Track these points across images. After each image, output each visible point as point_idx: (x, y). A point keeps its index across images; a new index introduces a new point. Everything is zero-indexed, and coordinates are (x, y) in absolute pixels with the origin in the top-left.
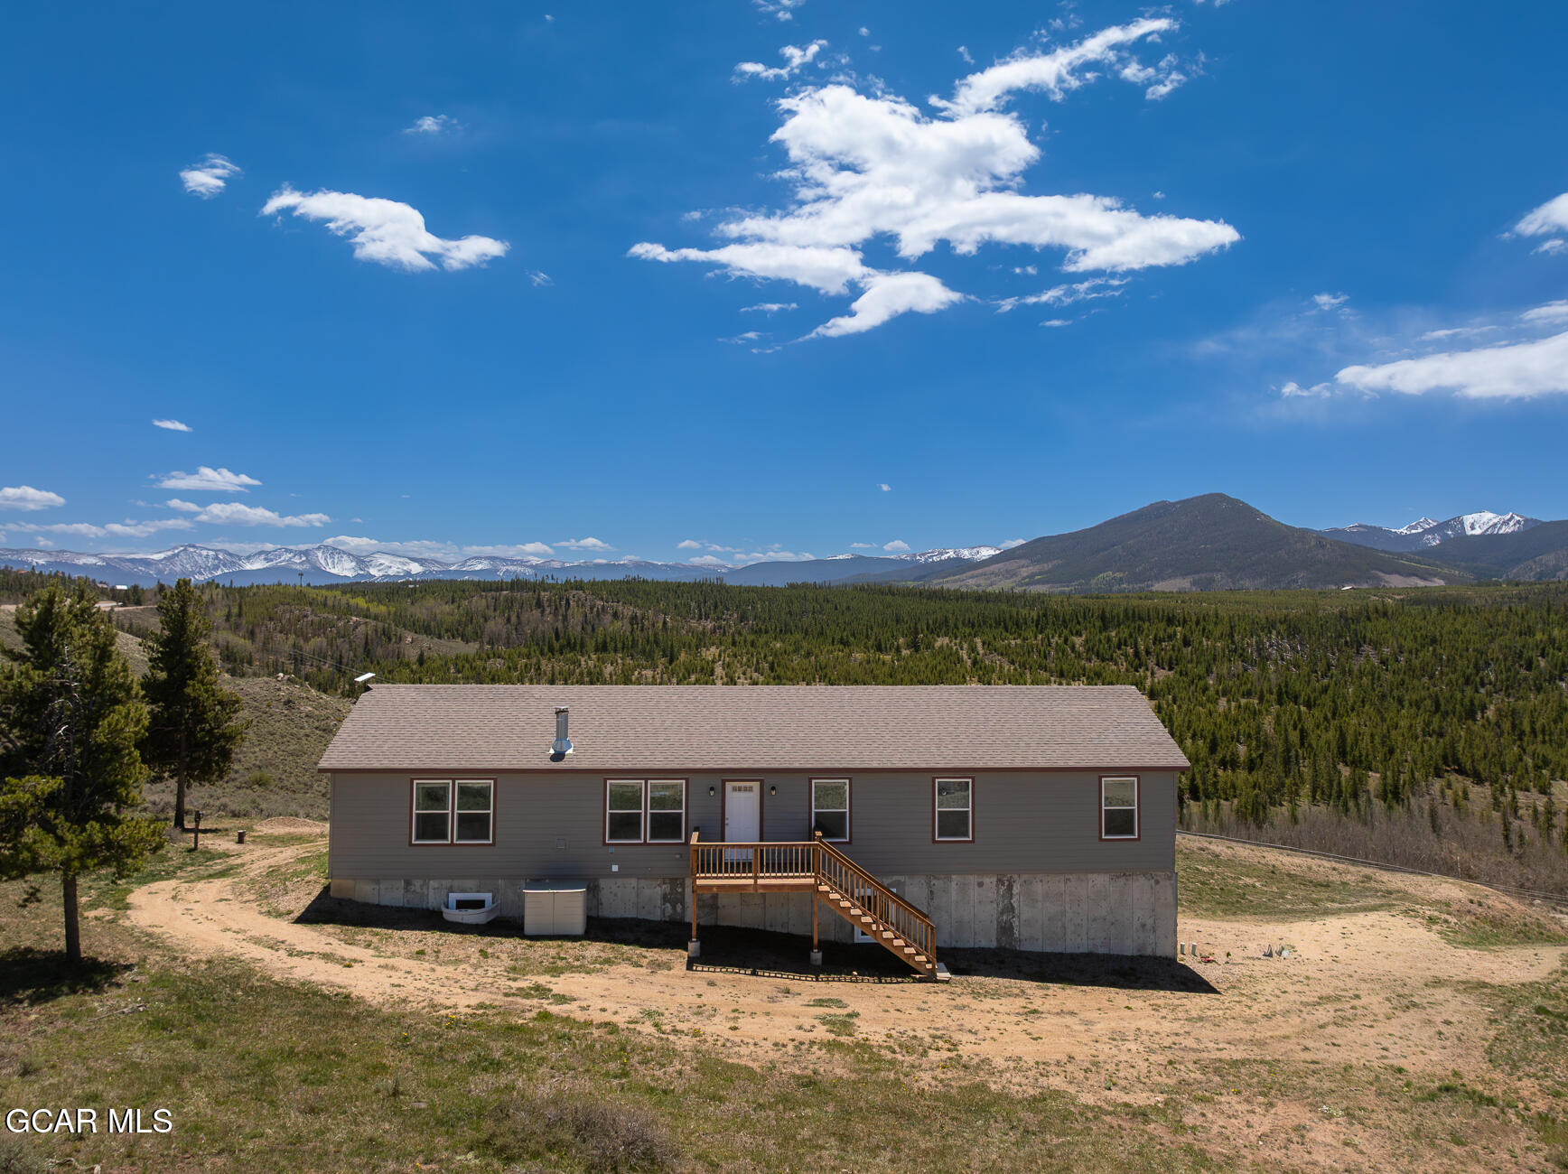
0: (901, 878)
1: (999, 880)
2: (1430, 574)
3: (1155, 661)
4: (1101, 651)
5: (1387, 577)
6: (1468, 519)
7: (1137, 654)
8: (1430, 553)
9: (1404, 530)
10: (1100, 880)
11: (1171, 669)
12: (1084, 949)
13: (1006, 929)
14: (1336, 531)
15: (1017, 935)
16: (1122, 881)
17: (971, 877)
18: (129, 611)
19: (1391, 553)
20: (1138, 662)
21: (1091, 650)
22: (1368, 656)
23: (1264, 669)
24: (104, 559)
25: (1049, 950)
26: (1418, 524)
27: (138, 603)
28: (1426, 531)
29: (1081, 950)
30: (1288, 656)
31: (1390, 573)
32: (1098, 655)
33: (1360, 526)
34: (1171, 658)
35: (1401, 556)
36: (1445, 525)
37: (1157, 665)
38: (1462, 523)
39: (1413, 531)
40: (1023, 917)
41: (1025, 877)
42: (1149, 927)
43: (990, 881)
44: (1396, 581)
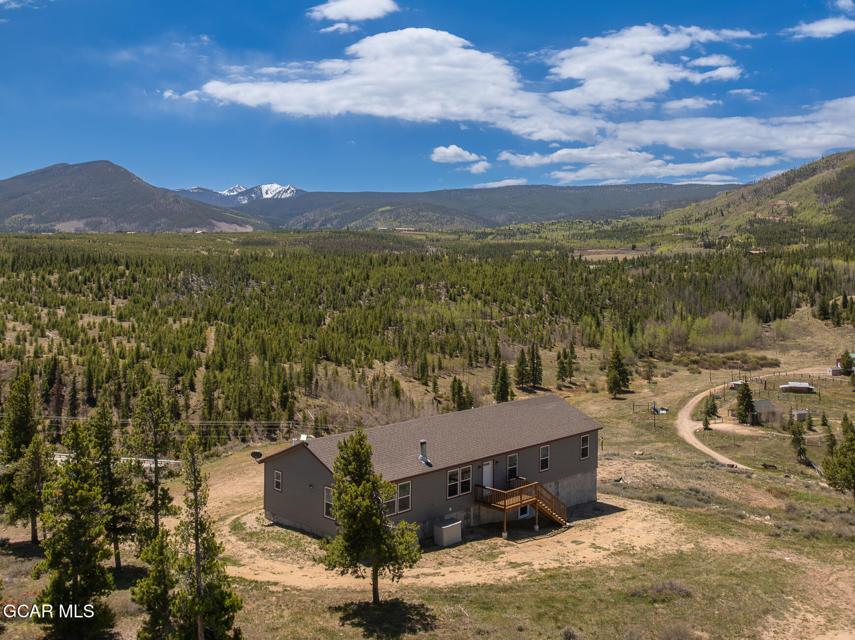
2: (244, 223)
3: (113, 293)
4: (73, 286)
5: (219, 224)
6: (265, 188)
7: (100, 288)
8: (242, 208)
9: (225, 193)
10: (579, 476)
11: (125, 298)
14: (183, 191)
19: (220, 208)
20: (100, 293)
21: (63, 285)
22: (253, 287)
23: (191, 297)
26: (234, 189)
28: (240, 194)
30: (204, 288)
31: (221, 221)
32: (70, 289)
33: (199, 188)
34: (125, 290)
35: (226, 210)
36: (251, 191)
37: (115, 295)
38: (261, 190)
39: (232, 194)
44: (225, 227)
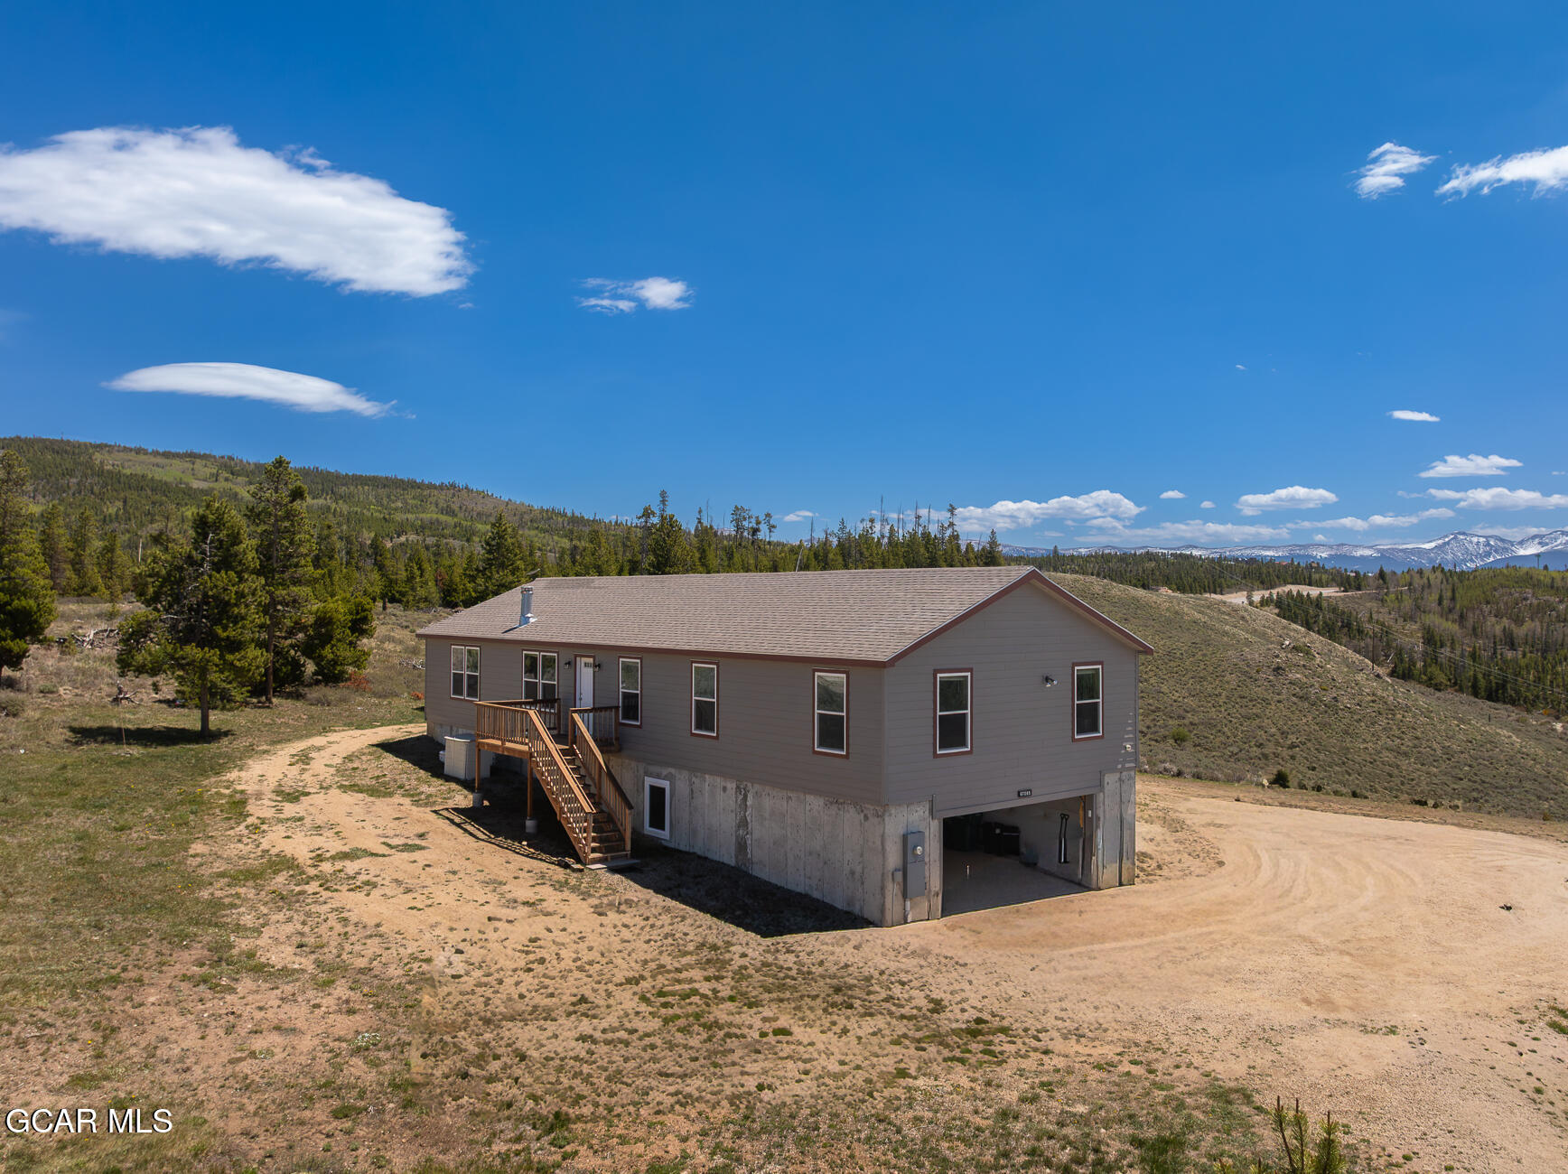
0: (672, 770)
1: (738, 787)
10: (815, 803)
12: (800, 889)
13: (741, 846)
15: (749, 856)
16: (834, 807)
17: (718, 779)
18: (1348, 597)
24: (1379, 551)
25: (774, 881)
27: (1359, 588)
29: (799, 890)
40: (755, 836)
41: (757, 787)
42: (857, 876)
43: (731, 786)
